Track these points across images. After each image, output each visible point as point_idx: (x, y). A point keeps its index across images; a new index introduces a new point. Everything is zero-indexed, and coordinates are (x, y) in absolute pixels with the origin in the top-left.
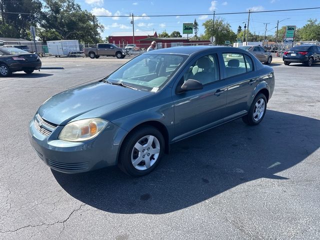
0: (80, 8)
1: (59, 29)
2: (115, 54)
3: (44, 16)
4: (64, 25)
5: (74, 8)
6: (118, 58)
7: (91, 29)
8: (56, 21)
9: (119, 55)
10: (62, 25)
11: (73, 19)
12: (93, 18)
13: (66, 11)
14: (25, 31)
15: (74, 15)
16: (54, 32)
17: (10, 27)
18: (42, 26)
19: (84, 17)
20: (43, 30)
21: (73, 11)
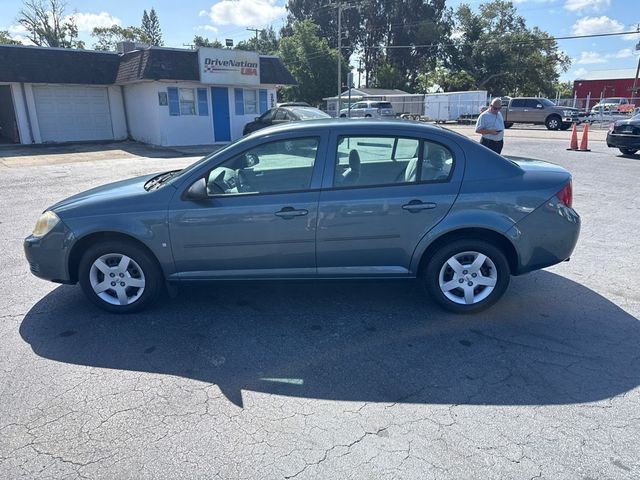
0: (523, 25)
1: (472, 70)
2: (544, 120)
3: (450, 47)
4: (483, 61)
5: (510, 26)
6: (550, 129)
7: (540, 66)
8: (470, 54)
9: (553, 123)
10: (479, 61)
11: (503, 47)
12: (549, 43)
13: (495, 33)
14: (415, 75)
15: (508, 39)
16: (465, 75)
17: (392, 70)
18: (446, 65)
19: (527, 42)
20: (447, 72)
21: (508, 32)
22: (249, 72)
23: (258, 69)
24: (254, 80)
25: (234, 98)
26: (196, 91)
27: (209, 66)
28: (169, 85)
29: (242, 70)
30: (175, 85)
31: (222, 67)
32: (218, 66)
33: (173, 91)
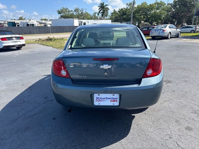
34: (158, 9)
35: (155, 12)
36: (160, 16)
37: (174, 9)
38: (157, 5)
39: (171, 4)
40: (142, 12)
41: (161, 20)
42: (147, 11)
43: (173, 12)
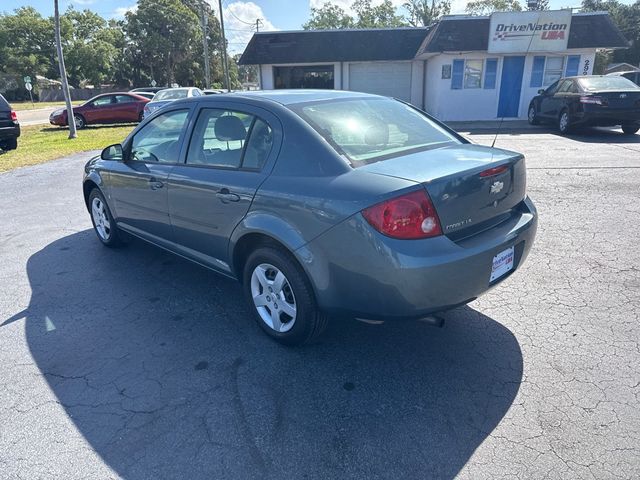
22: (553, 36)
23: (567, 32)
24: (559, 45)
25: (531, 68)
26: (485, 63)
27: (501, 33)
28: (454, 57)
29: (544, 34)
30: (460, 57)
31: (518, 32)
32: (513, 32)
33: (459, 64)
34: (84, 35)
35: (77, 46)
36: (98, 59)
37: (133, 38)
38: (75, 22)
39: (121, 23)
40: (30, 44)
41: (105, 71)
42: (47, 39)
43: (132, 49)
